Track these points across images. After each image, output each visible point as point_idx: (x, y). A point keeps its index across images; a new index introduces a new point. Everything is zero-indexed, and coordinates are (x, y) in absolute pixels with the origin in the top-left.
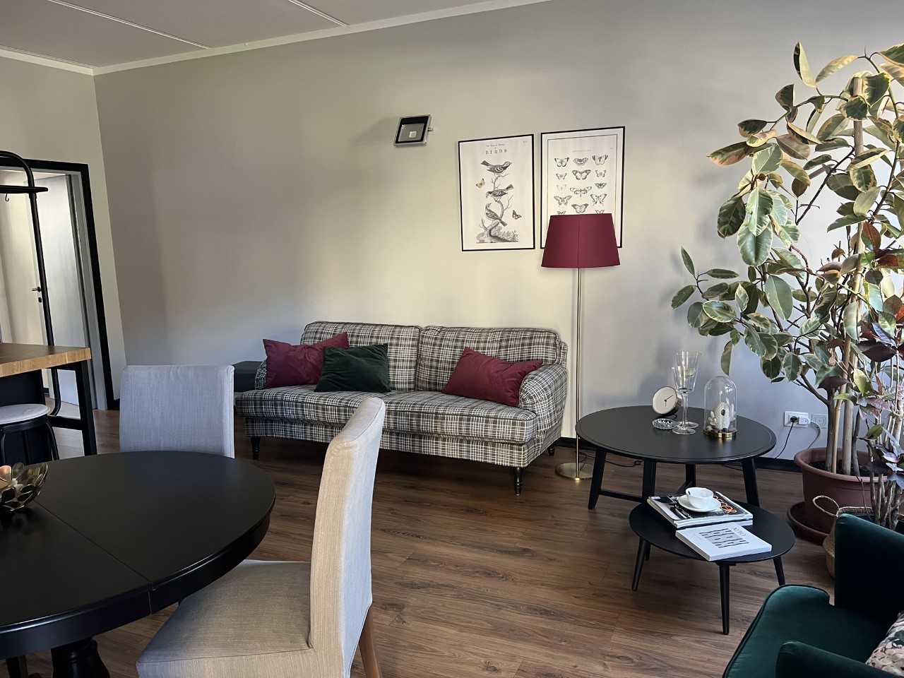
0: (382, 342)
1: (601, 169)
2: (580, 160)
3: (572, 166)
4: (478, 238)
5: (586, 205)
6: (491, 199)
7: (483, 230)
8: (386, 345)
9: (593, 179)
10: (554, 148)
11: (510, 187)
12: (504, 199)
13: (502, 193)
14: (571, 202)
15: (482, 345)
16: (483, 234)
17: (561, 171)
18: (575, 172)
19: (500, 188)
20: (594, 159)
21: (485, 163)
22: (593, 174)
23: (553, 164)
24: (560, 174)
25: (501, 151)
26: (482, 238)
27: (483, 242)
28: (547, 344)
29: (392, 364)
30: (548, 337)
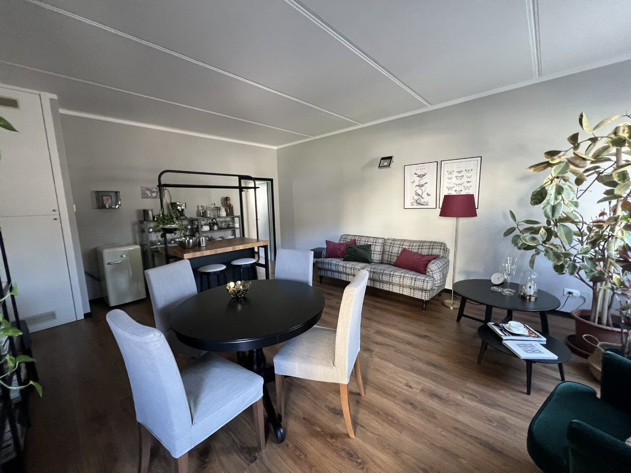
0: (369, 243)
1: (469, 175)
2: (459, 172)
3: (455, 174)
4: (411, 203)
5: (461, 190)
6: (417, 188)
7: (413, 201)
8: (371, 245)
9: (465, 179)
10: (446, 167)
11: (426, 183)
12: (423, 188)
13: (423, 186)
14: (454, 189)
15: (410, 247)
16: (413, 202)
17: (450, 176)
18: (456, 177)
19: (422, 184)
20: (466, 170)
21: (415, 174)
22: (465, 177)
23: (446, 174)
24: (449, 177)
25: (423, 169)
26: (413, 204)
27: (413, 205)
28: (440, 249)
29: (373, 252)
30: (441, 246)
